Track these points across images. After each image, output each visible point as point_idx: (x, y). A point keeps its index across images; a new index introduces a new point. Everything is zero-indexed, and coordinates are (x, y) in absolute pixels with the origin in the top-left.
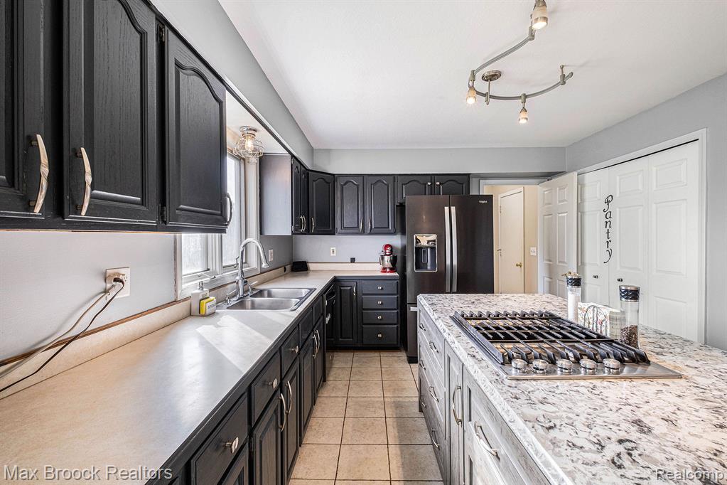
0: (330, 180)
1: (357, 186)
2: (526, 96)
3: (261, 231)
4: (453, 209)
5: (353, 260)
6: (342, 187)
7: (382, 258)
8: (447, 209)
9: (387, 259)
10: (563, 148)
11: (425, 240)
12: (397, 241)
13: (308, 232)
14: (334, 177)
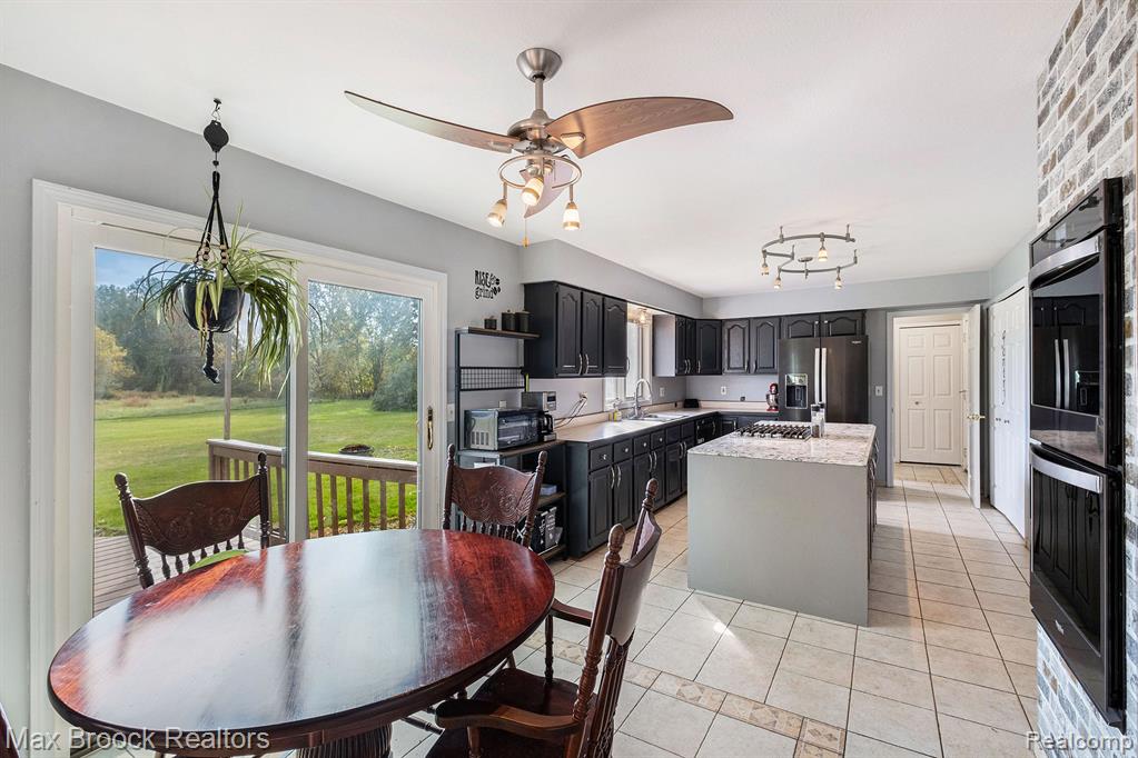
0: (718, 326)
1: (744, 329)
2: (839, 268)
3: (654, 374)
4: (824, 350)
5: (743, 399)
6: (729, 330)
7: (768, 397)
8: (817, 350)
9: (772, 397)
10: (987, 272)
11: (795, 380)
12: (775, 379)
13: (694, 372)
14: (722, 322)
